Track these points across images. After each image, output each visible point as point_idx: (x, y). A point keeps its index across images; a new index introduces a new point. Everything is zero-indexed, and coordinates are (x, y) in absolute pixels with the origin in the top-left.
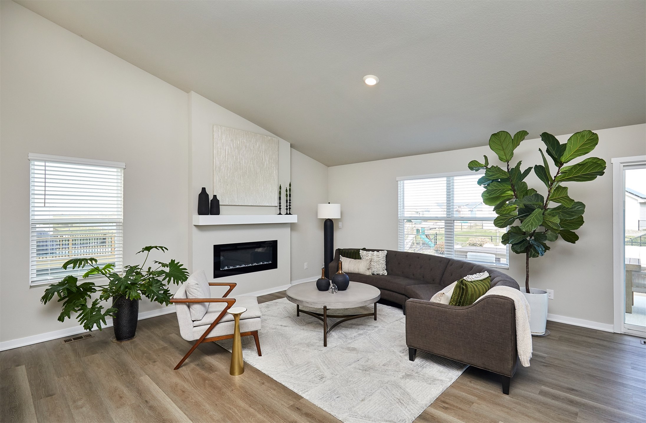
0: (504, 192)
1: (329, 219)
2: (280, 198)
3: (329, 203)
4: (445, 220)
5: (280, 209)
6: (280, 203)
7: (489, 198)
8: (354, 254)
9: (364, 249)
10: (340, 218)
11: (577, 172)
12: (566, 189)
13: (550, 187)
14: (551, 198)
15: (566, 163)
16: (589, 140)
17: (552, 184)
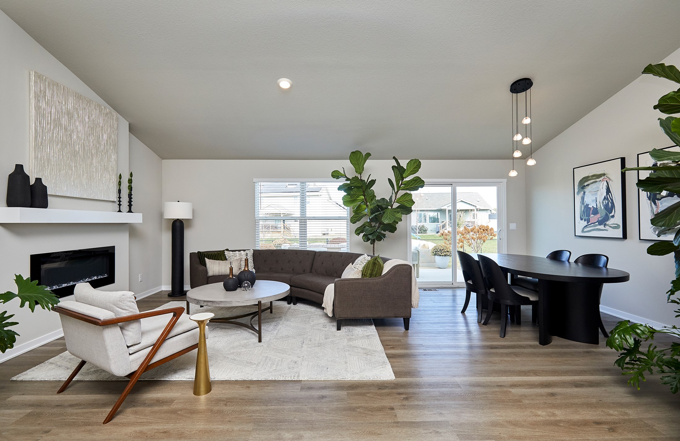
0: (358, 197)
1: (178, 219)
2: (120, 191)
3: (178, 201)
4: (300, 220)
5: (120, 205)
6: (120, 198)
7: (347, 201)
8: (219, 256)
9: (227, 250)
10: (192, 218)
11: (412, 185)
12: (411, 195)
13: (396, 193)
14: (397, 201)
15: (405, 178)
16: (417, 165)
17: (398, 192)
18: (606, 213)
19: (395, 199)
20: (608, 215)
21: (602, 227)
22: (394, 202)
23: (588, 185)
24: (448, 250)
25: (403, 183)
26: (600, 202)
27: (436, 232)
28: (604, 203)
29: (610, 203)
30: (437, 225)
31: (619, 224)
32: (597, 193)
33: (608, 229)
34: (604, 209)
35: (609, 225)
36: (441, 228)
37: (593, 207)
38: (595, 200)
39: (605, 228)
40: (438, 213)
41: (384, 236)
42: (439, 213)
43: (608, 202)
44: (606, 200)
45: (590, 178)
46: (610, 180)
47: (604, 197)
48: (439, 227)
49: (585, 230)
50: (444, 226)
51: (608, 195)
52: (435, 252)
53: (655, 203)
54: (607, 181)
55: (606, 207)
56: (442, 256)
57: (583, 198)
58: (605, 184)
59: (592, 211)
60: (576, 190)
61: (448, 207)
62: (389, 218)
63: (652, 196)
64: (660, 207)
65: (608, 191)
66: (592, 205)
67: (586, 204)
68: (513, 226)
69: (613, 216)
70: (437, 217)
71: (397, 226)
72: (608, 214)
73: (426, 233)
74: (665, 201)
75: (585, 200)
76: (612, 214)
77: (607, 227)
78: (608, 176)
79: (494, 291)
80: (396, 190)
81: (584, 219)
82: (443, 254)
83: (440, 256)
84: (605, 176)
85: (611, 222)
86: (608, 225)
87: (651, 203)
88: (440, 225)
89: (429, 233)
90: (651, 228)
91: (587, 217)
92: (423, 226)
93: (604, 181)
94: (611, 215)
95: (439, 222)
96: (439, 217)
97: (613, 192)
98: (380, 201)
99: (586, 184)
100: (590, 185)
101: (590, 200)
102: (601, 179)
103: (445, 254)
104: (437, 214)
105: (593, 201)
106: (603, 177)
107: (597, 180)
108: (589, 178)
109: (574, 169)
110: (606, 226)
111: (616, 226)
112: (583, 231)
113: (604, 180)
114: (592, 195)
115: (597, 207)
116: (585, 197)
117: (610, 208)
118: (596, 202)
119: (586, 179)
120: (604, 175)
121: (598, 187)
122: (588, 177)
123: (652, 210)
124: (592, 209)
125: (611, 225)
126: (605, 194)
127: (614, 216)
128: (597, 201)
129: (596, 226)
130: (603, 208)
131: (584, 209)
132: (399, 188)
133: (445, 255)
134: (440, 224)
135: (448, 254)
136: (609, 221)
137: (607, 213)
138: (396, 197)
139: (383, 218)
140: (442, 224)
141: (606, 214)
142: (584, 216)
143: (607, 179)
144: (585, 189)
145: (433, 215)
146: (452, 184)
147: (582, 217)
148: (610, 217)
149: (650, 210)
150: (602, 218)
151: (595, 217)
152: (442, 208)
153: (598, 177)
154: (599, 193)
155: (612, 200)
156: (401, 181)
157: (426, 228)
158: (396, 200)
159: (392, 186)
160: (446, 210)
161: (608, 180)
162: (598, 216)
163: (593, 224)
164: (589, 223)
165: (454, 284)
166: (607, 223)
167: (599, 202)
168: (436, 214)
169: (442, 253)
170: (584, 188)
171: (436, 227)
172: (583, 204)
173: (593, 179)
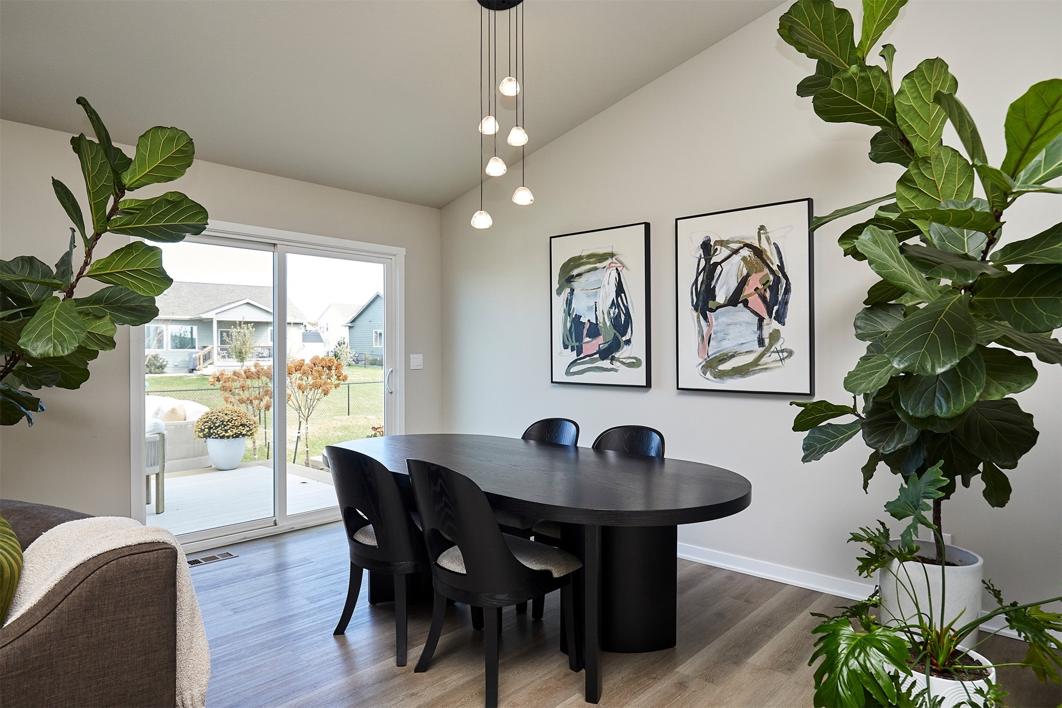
11: (158, 218)
12: (156, 252)
13: (90, 244)
14: (98, 269)
15: (131, 189)
16: (180, 151)
17: (97, 236)
18: (615, 334)
19: (86, 264)
20: (617, 337)
21: (606, 364)
22: (80, 275)
23: (579, 275)
24: (244, 421)
25: (121, 207)
26: (603, 311)
27: (187, 370)
28: (612, 315)
29: (622, 315)
30: (190, 354)
31: (639, 357)
32: (597, 292)
33: (619, 367)
34: (612, 327)
35: (621, 360)
36: (202, 361)
37: (589, 321)
38: (594, 307)
39: (612, 366)
40: (192, 328)
41: (34, 404)
42: (195, 328)
43: (619, 313)
44: (615, 309)
45: (584, 260)
46: (623, 267)
47: (611, 303)
48: (196, 358)
49: (572, 370)
50: (207, 357)
51: (619, 299)
52: (207, 430)
53: (706, 318)
54: (617, 269)
55: (616, 321)
56: (228, 437)
57: (569, 303)
58: (614, 274)
59: (588, 330)
60: (556, 286)
61: (218, 315)
62: (56, 332)
63: (700, 304)
64: (714, 325)
65: (620, 289)
66: (587, 317)
67: (576, 315)
68: (417, 361)
69: (628, 342)
70: (189, 336)
71: (92, 365)
72: (619, 336)
73: (162, 373)
74: (723, 314)
75: (573, 306)
76: (626, 338)
77: (617, 364)
78: (620, 258)
79: (460, 569)
80: (90, 232)
81: (570, 347)
82: (230, 433)
83: (223, 437)
84: (614, 258)
85: (624, 353)
86: (618, 360)
87: (698, 317)
88: (197, 355)
89: (169, 372)
90: (697, 366)
91: (576, 342)
92: (155, 357)
93: (611, 269)
94: (624, 339)
95: (194, 348)
96: (195, 336)
97: (629, 292)
98: (14, 268)
99: (575, 272)
100: (583, 276)
101: (582, 306)
102: (606, 263)
103: (236, 433)
104: (189, 330)
105: (589, 308)
106: (610, 261)
107: (598, 265)
108: (581, 261)
109: (551, 238)
110: (614, 362)
111: (633, 362)
112: (568, 373)
113: (612, 267)
114: (588, 296)
115: (597, 322)
116: (573, 301)
117: (622, 324)
118: (596, 311)
119: (576, 262)
120: (612, 255)
121: (600, 280)
122: (580, 257)
123: (701, 331)
124: (587, 326)
125: (624, 360)
126: (614, 295)
127: (630, 342)
128: (597, 309)
129: (595, 360)
130: (608, 323)
131: (572, 324)
132: (103, 224)
133: (237, 436)
134: (198, 353)
135: (244, 432)
136: (621, 352)
137: (618, 334)
138: (89, 254)
139: (24, 334)
140: (202, 353)
141: (615, 337)
142: (570, 340)
143: (617, 263)
144: (573, 283)
145: (178, 331)
146: (275, 245)
147: (567, 343)
148: (622, 343)
149: (697, 331)
150: (606, 345)
151: (594, 342)
152: (204, 316)
153: (599, 260)
154: (602, 292)
155: (627, 308)
156: (112, 198)
157: (163, 361)
158: (88, 268)
159: (71, 210)
160: (212, 322)
161: (620, 267)
162: (600, 340)
163: (589, 358)
164: (582, 356)
165: (280, 524)
166: (617, 355)
167: (601, 311)
168: (188, 328)
169: (226, 431)
170: (572, 280)
171: (188, 360)
172: (569, 314)
173: (590, 263)
